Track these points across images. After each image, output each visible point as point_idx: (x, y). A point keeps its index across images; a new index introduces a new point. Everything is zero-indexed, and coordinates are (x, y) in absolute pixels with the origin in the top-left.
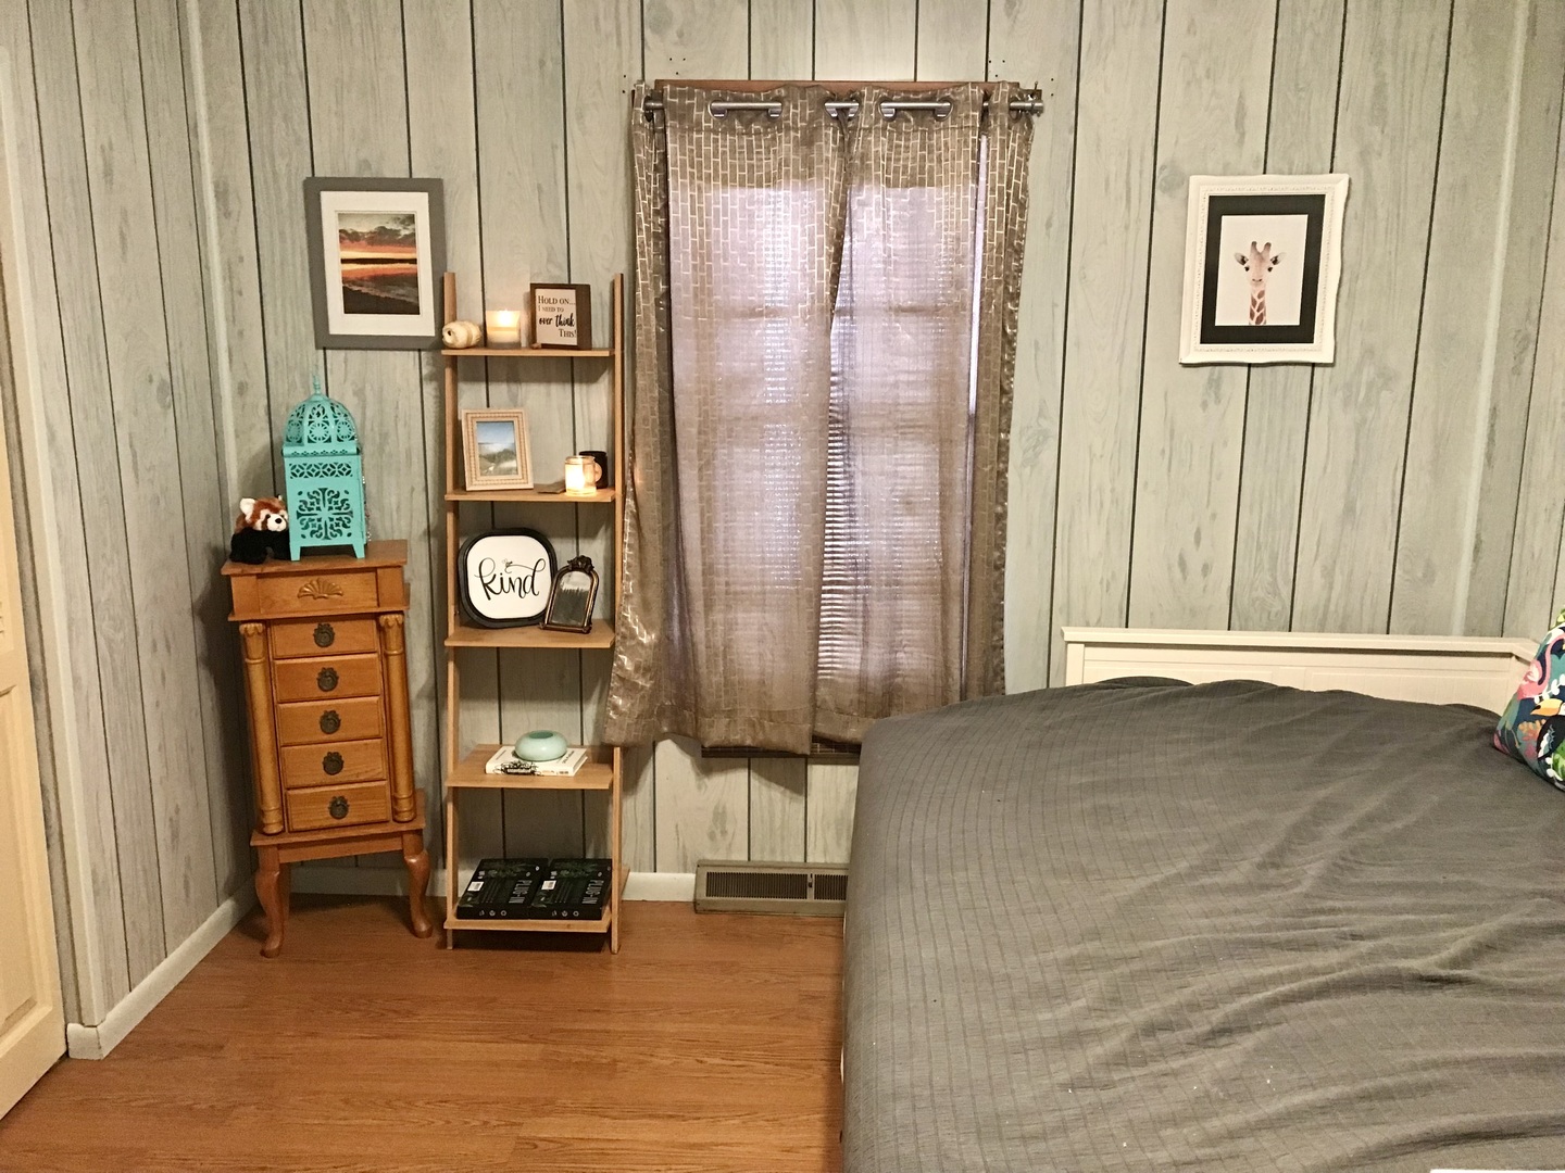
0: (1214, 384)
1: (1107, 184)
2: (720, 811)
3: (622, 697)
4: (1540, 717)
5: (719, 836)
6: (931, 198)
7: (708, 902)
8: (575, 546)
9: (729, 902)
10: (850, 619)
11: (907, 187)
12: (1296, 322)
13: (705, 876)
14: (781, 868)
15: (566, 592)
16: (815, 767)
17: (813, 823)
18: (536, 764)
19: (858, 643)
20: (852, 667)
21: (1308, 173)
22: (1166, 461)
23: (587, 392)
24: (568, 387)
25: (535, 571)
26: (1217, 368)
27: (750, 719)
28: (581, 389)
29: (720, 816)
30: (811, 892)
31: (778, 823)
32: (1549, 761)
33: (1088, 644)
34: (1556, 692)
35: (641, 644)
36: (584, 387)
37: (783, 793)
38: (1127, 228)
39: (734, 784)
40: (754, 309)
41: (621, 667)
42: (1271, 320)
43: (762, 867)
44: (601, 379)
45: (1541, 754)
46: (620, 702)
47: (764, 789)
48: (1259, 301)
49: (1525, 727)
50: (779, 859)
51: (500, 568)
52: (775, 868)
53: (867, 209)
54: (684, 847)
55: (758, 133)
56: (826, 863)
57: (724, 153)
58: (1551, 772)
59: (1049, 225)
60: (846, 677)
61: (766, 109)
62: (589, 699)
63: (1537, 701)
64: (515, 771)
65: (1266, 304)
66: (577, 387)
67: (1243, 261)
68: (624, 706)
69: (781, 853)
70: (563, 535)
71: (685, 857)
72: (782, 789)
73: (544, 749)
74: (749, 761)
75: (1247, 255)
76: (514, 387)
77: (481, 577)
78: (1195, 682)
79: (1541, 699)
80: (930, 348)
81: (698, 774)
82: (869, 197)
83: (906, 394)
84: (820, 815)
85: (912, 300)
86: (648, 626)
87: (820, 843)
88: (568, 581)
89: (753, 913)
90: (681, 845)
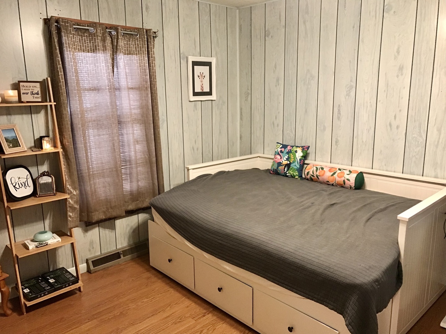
0: (195, 106)
1: (171, 57)
2: (91, 242)
3: (72, 212)
4: (283, 165)
5: (92, 249)
6: (135, 58)
7: (94, 269)
8: (37, 168)
9: (100, 267)
10: (125, 176)
11: (128, 55)
12: (209, 91)
13: (91, 262)
14: (111, 252)
15: (42, 184)
16: (117, 221)
17: (118, 237)
18: (47, 241)
19: (129, 182)
20: (128, 189)
21: (208, 57)
22: (188, 124)
23: (37, 117)
24: (30, 116)
25: (27, 179)
26: (196, 102)
27: (103, 211)
28: (34, 116)
29: (92, 243)
30: (122, 256)
31: (108, 239)
32: (287, 172)
33: (193, 169)
34: (286, 159)
35: (74, 194)
36: (36, 115)
37: (109, 231)
38: (176, 68)
39: (95, 232)
40: (91, 88)
41: (70, 203)
42: (205, 91)
43: (106, 254)
44: (41, 112)
45: (285, 171)
46: (71, 214)
47: (104, 231)
48: (202, 86)
49: (280, 168)
50: (109, 250)
51: (17, 180)
52: (110, 253)
53: (121, 60)
54: (81, 256)
55: (87, 36)
56: (122, 247)
57: (78, 41)
58: (287, 175)
59: (160, 66)
60: (126, 192)
61: (88, 30)
62: (46, 218)
63: (282, 162)
64: (40, 246)
65: (204, 87)
66: (33, 115)
67: (199, 77)
68: (72, 215)
69: (110, 249)
70: (32, 166)
71: (82, 260)
72: (108, 230)
73: (46, 236)
74: (99, 225)
75: (199, 75)
76: (9, 117)
77: (12, 184)
78: (213, 174)
79: (282, 161)
80: (138, 98)
81: (84, 233)
82: (121, 57)
83: (133, 111)
84: (119, 234)
85: (132, 86)
86: (74, 189)
87: (120, 242)
88: (42, 180)
89: (108, 267)
90: (80, 256)
